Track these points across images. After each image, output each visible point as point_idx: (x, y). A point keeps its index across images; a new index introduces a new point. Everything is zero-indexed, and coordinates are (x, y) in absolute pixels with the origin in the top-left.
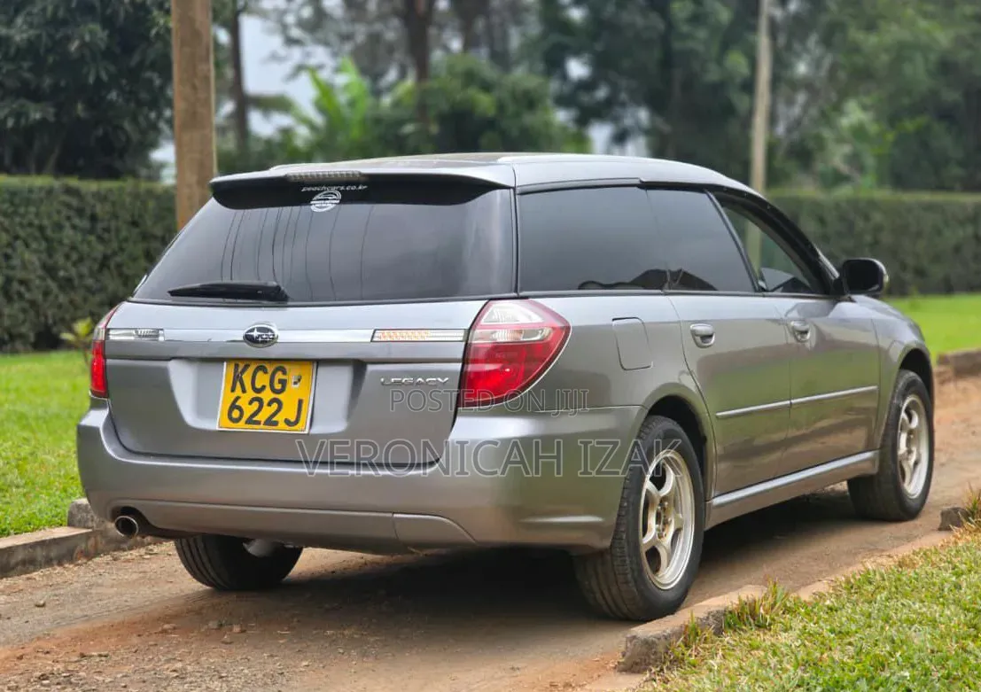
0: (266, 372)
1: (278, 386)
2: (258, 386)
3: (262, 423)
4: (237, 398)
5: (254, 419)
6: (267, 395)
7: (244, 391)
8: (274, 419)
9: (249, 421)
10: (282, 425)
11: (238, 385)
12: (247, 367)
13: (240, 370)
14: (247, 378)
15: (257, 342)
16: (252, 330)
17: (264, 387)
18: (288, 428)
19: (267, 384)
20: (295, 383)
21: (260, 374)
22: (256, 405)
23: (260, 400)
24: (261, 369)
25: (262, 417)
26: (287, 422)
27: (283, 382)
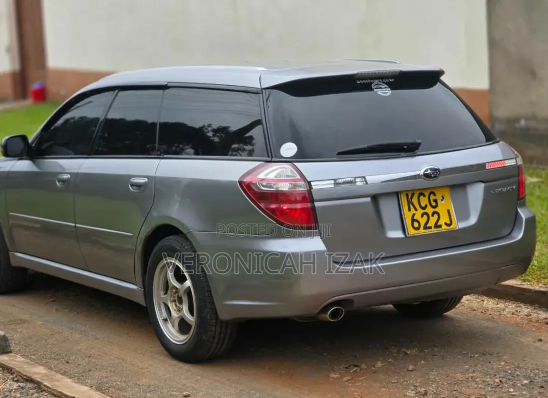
0: (424, 196)
1: (434, 204)
2: (423, 205)
3: (433, 227)
4: (414, 215)
5: (428, 226)
6: (430, 210)
7: (416, 210)
8: (438, 224)
9: (425, 228)
10: (444, 227)
11: (411, 206)
12: (413, 194)
13: (410, 197)
14: (415, 201)
15: (432, 177)
16: (427, 170)
17: (426, 206)
18: (448, 228)
19: (427, 203)
20: (442, 200)
21: (422, 197)
22: (425, 217)
23: (426, 214)
24: (422, 195)
25: (432, 223)
26: (446, 224)
27: (435, 201)
